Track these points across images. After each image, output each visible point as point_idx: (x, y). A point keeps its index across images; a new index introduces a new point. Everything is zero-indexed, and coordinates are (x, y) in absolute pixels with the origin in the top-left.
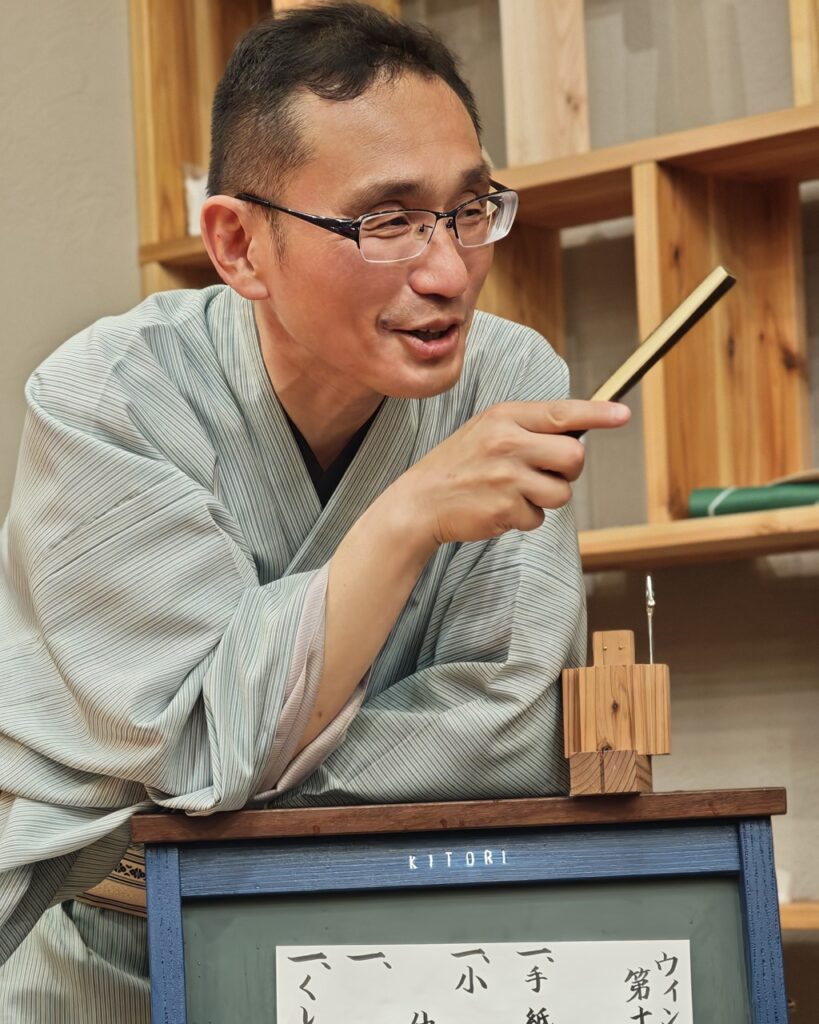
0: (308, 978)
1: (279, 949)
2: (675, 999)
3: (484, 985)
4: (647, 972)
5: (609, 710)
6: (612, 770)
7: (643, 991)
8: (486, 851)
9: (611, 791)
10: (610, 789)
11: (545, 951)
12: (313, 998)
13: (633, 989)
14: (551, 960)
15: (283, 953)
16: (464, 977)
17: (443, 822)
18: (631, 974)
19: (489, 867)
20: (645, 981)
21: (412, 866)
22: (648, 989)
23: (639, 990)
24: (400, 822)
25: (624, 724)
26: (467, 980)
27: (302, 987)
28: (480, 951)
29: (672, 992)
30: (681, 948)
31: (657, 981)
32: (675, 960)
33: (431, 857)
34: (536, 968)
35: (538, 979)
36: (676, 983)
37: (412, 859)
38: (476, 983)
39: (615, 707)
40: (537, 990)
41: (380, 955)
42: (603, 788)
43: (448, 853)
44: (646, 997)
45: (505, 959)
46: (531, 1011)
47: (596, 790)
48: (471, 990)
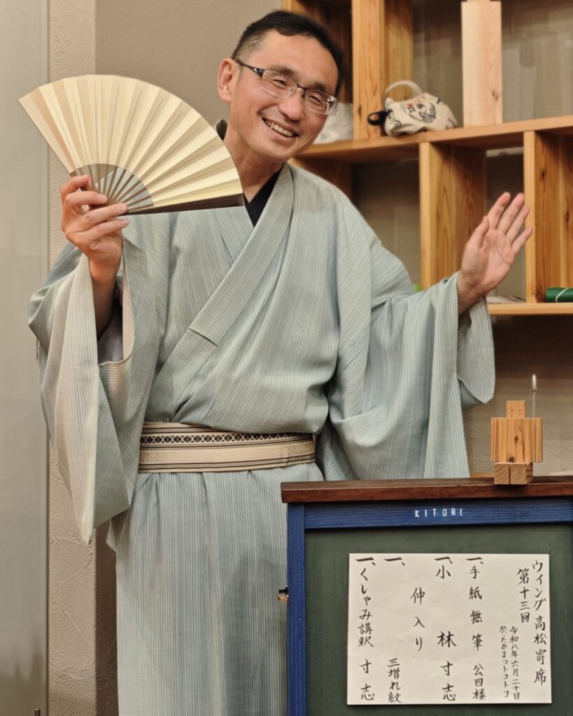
0: (365, 570)
1: (351, 555)
2: (541, 583)
3: (449, 575)
4: (528, 570)
5: (513, 440)
6: (514, 474)
7: (526, 580)
8: (453, 509)
9: (515, 483)
10: (513, 483)
11: (479, 558)
12: (366, 579)
13: (521, 578)
14: (482, 563)
15: (353, 557)
16: (440, 570)
17: (432, 495)
18: (520, 571)
19: (454, 516)
20: (527, 575)
21: (417, 515)
22: (528, 578)
23: (524, 579)
24: (412, 495)
25: (520, 447)
26: (441, 572)
27: (362, 574)
28: (448, 558)
29: (539, 580)
30: (545, 558)
31: (533, 574)
32: (542, 564)
33: (426, 511)
34: (475, 567)
35: (475, 572)
36: (541, 576)
37: (417, 512)
38: (446, 573)
39: (516, 439)
40: (475, 578)
41: (400, 559)
42: (510, 481)
43: (434, 510)
44: (527, 582)
45: (460, 562)
46: (472, 588)
47: (507, 483)
48: (443, 577)
